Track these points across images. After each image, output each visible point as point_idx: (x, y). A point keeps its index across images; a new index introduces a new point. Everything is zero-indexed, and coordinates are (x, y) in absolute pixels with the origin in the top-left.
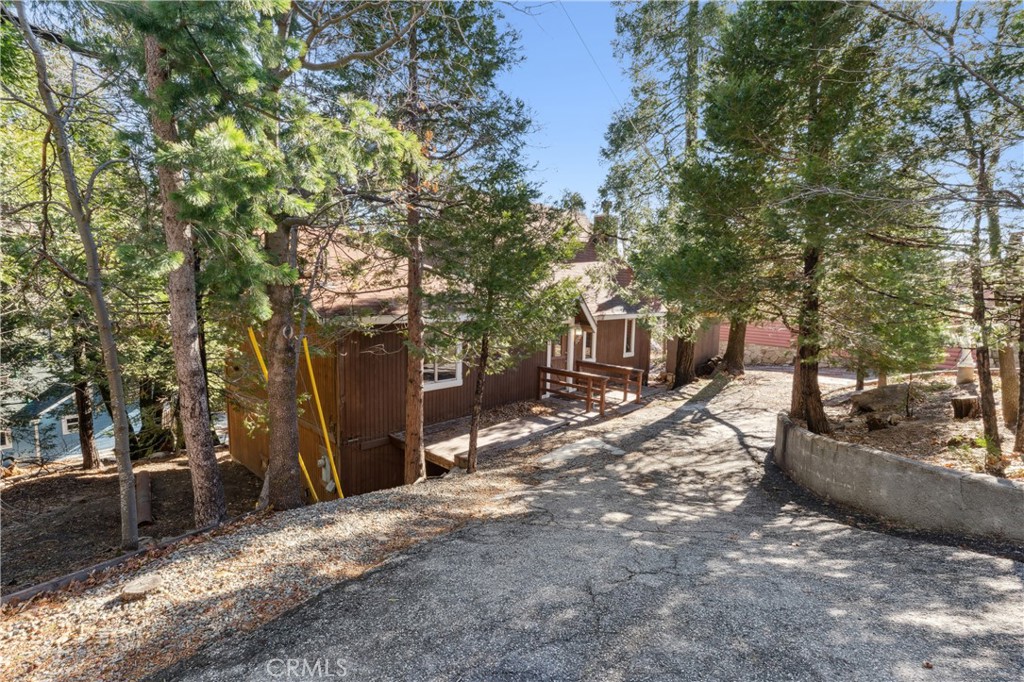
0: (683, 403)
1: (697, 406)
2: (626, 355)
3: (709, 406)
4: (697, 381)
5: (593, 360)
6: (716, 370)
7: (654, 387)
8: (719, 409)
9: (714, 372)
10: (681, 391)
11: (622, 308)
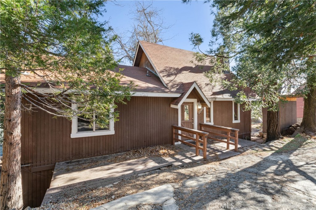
0: (270, 153)
1: (281, 156)
2: (234, 122)
3: (292, 158)
4: (282, 138)
5: (212, 123)
6: (296, 132)
7: (254, 141)
8: (302, 161)
9: (294, 133)
10: (271, 144)
11: (229, 95)
